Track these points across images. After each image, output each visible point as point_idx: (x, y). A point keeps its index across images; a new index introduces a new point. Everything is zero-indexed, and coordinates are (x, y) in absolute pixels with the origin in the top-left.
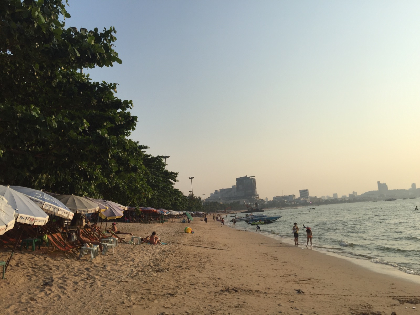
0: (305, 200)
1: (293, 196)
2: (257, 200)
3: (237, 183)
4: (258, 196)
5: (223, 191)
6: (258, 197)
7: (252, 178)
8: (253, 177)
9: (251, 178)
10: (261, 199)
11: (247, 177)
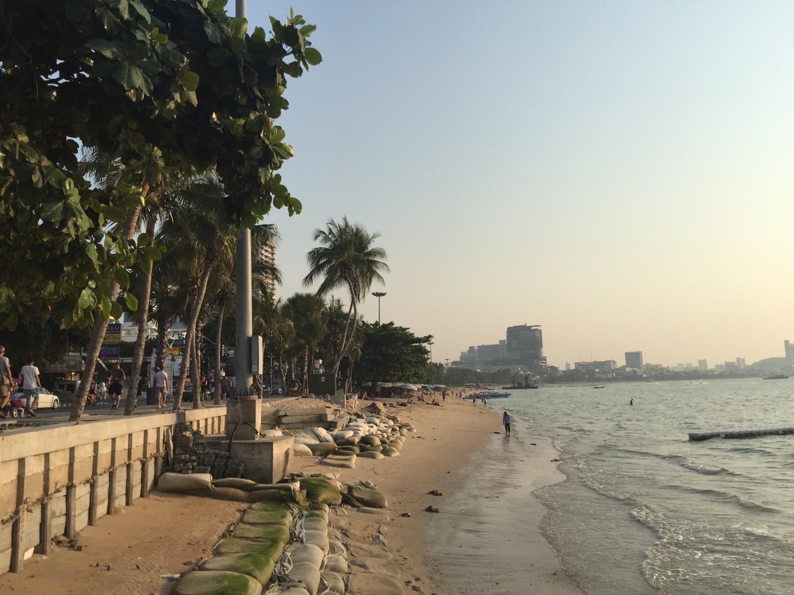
0: (635, 371)
1: (612, 362)
2: (544, 367)
3: (507, 336)
4: (545, 360)
5: (483, 349)
6: (546, 363)
7: (536, 328)
8: (538, 327)
9: (533, 328)
10: (552, 366)
11: (527, 325)
